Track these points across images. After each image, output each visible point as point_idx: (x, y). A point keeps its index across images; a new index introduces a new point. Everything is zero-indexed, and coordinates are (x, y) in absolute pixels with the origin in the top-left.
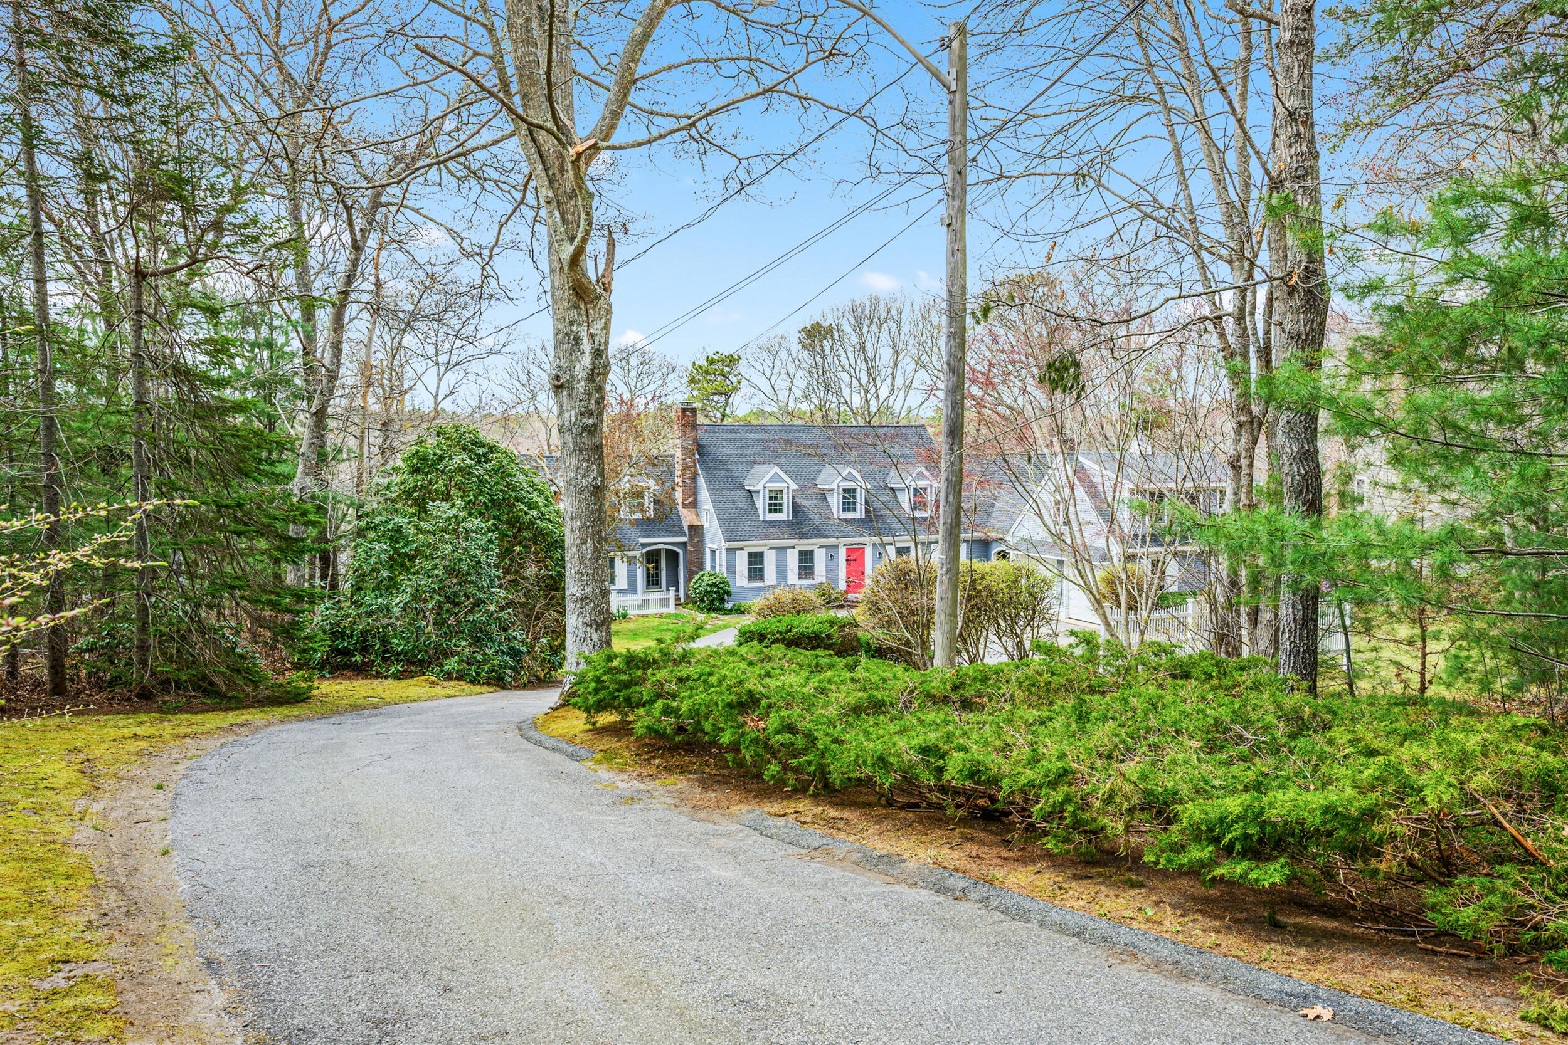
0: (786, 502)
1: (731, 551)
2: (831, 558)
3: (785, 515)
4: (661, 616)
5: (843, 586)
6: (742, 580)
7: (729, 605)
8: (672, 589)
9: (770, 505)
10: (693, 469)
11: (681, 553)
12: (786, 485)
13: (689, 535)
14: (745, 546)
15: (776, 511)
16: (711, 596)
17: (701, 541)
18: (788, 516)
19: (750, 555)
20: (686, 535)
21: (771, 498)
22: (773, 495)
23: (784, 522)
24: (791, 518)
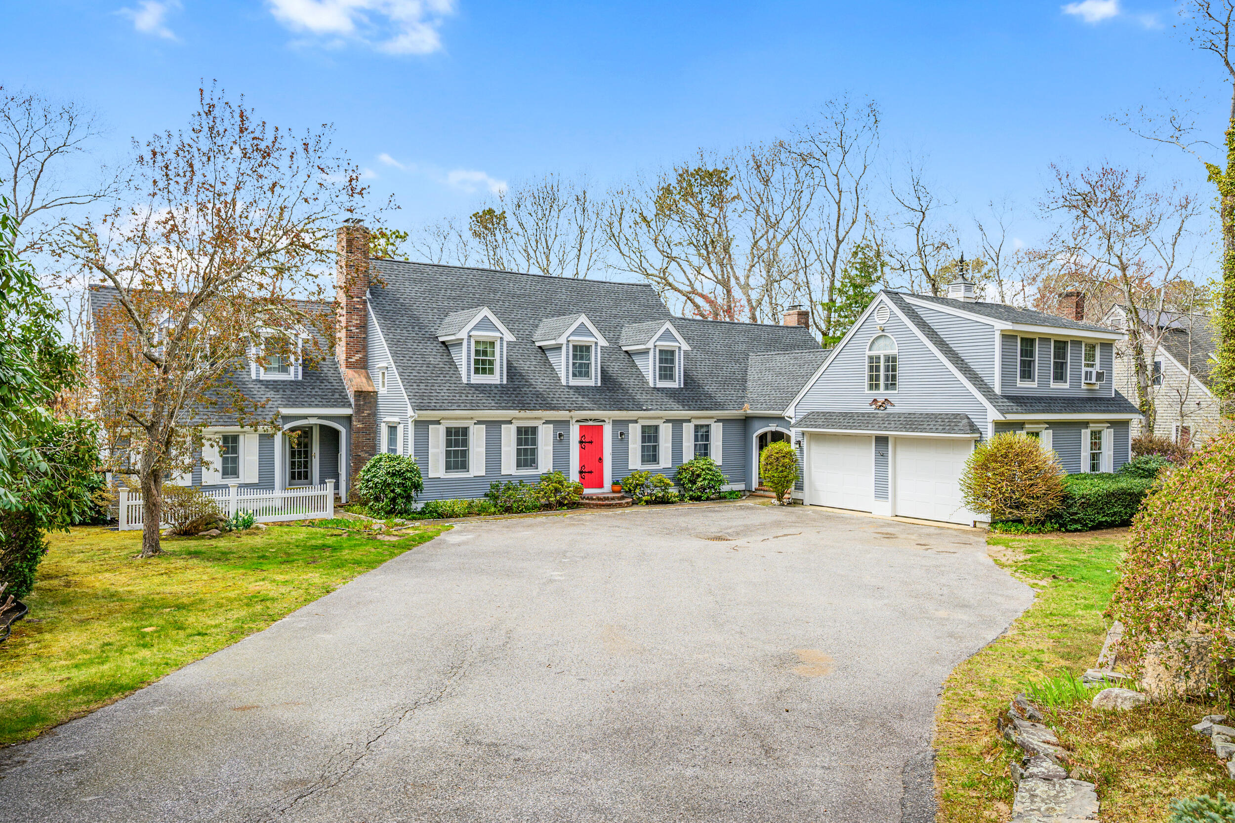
0: (499, 358)
1: (422, 426)
2: (561, 439)
3: (497, 378)
4: (312, 524)
5: (574, 477)
6: (437, 468)
7: (418, 506)
8: (330, 483)
9: (477, 362)
10: (363, 313)
11: (343, 431)
12: (498, 334)
13: (356, 405)
14: (443, 418)
15: (484, 371)
16: (393, 491)
17: (374, 415)
18: (501, 379)
19: (449, 431)
20: (351, 405)
21: (477, 352)
22: (481, 348)
23: (496, 386)
24: (505, 382)
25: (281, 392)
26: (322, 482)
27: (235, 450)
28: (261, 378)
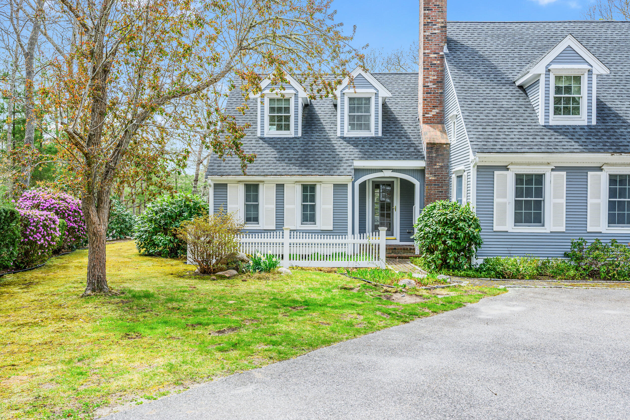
0: (587, 94)
1: (485, 172)
3: (583, 118)
6: (502, 221)
8: (383, 231)
9: (557, 101)
10: (440, 68)
11: (417, 184)
12: (586, 67)
13: (428, 157)
14: (512, 164)
15: (567, 111)
16: (444, 242)
17: (447, 167)
18: (589, 119)
19: (519, 179)
20: (424, 157)
21: (558, 90)
22: (563, 85)
23: (582, 128)
24: (594, 122)
25: (360, 147)
26: (375, 229)
27: (313, 198)
28: (345, 136)
